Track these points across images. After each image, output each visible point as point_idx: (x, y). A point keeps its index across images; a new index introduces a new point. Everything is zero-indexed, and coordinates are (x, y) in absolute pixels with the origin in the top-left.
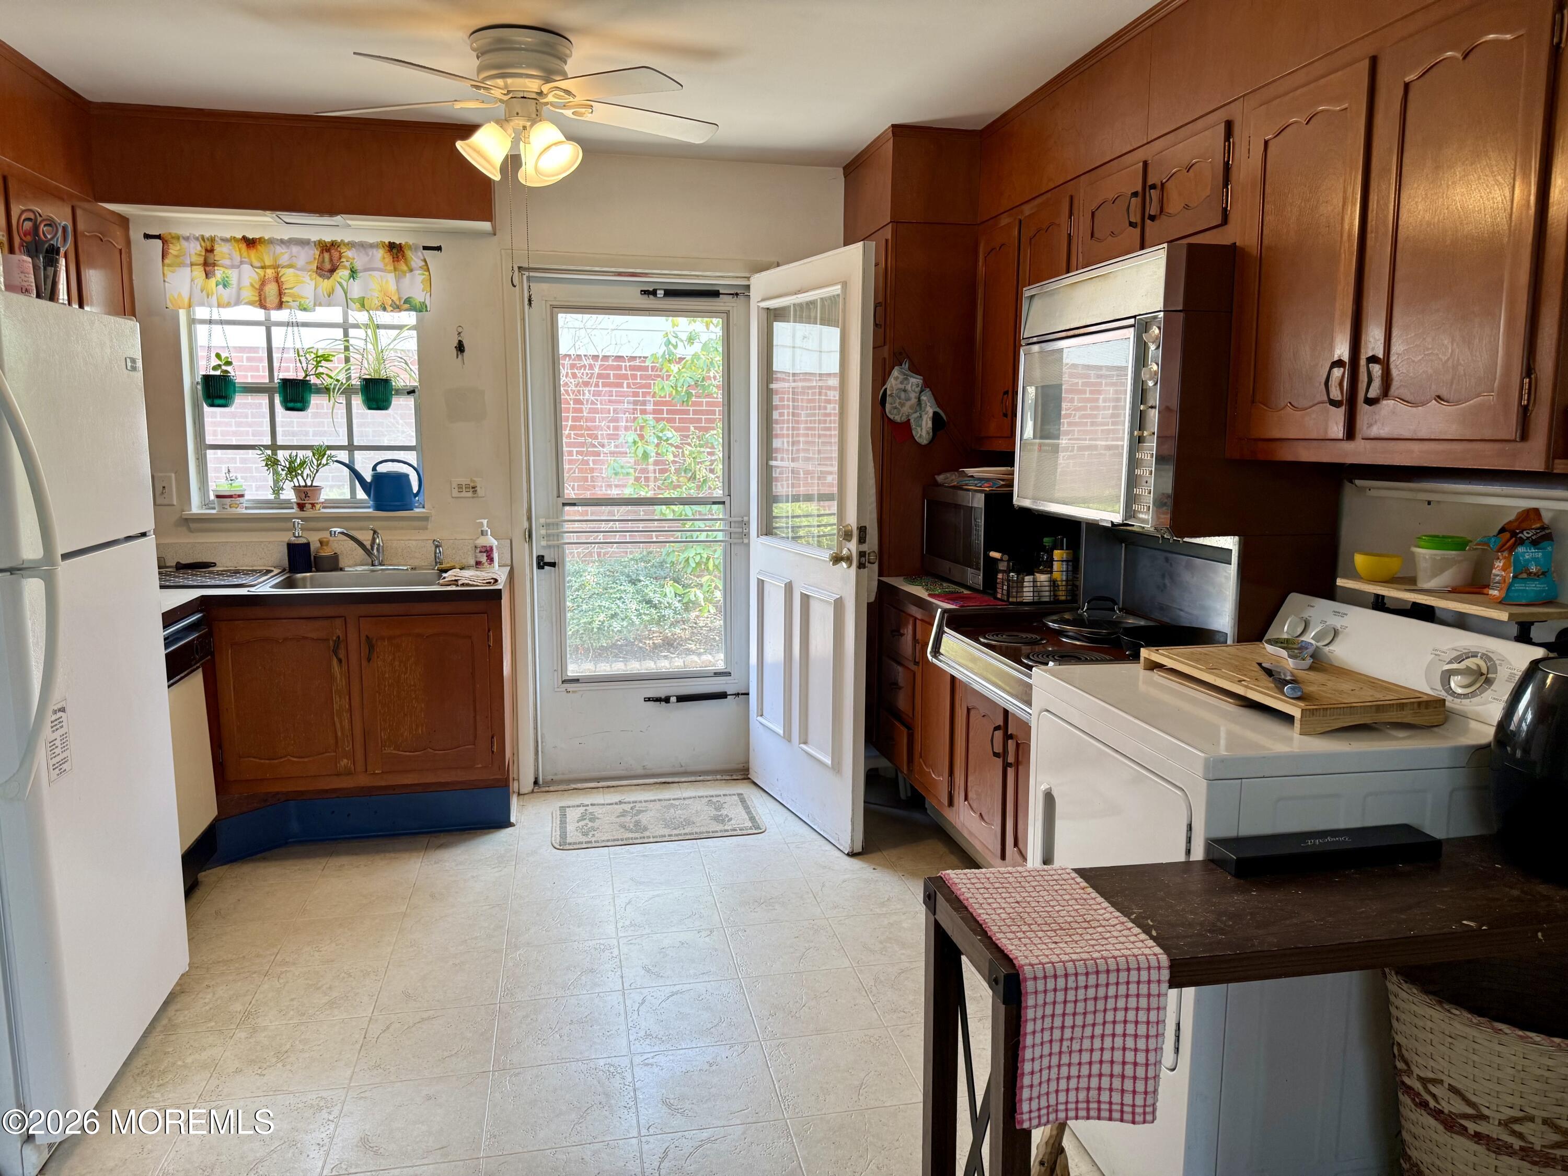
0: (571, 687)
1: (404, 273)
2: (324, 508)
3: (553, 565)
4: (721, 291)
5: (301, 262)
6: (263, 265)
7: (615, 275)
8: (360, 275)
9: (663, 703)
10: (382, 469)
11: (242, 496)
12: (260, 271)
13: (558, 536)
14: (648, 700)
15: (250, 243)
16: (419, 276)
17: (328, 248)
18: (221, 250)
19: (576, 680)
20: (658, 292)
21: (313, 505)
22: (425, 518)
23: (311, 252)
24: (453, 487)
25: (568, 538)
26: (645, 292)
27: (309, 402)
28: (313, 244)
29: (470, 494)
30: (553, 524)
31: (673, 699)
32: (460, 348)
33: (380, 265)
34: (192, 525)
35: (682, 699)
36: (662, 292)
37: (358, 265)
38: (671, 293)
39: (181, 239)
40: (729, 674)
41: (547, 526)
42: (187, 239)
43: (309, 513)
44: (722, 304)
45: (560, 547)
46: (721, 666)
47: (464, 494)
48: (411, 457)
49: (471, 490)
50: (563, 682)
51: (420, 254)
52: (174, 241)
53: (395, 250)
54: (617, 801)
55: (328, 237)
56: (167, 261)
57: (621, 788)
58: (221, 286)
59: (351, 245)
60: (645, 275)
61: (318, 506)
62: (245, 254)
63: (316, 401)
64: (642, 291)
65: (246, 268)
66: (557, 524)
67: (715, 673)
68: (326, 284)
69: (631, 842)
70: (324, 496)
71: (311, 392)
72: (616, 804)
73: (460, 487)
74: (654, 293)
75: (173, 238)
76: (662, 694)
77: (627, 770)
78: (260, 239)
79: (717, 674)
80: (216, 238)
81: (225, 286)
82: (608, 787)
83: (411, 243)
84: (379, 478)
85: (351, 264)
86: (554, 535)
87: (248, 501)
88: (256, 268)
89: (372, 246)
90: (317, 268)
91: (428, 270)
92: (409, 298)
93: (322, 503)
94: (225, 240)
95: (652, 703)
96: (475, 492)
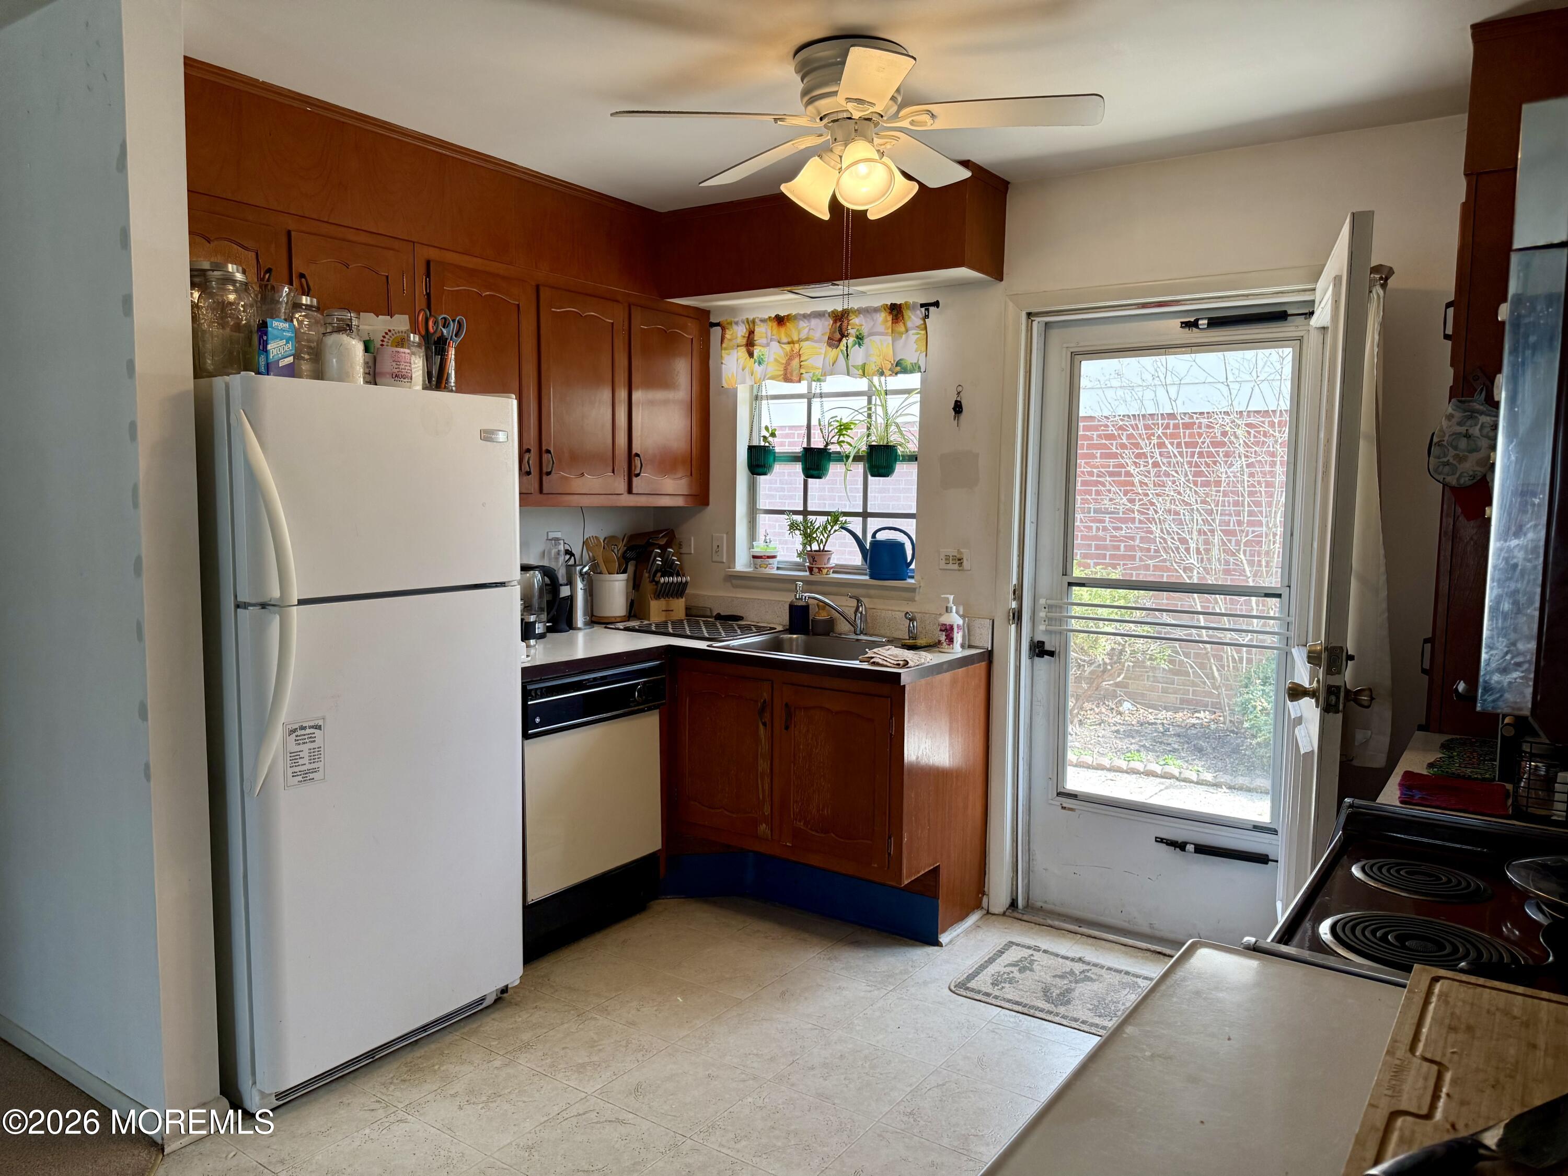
0: (1068, 803)
1: (901, 334)
2: (834, 572)
3: (1051, 654)
4: (1290, 312)
5: (817, 335)
6: (790, 340)
7: (1139, 308)
8: (865, 341)
9: (1178, 849)
10: (881, 536)
11: (774, 557)
12: (788, 348)
13: (1061, 621)
14: (1160, 840)
15: (780, 320)
16: (914, 336)
17: (840, 318)
18: (761, 331)
19: (1073, 796)
20: (1200, 322)
21: (820, 569)
22: (912, 590)
23: (827, 323)
24: (941, 557)
25: (1075, 624)
26: (1187, 325)
27: (827, 470)
28: (827, 315)
29: (956, 567)
30: (1056, 606)
31: (1190, 848)
32: (958, 408)
33: (881, 328)
34: (734, 582)
35: (1201, 849)
36: (1206, 322)
37: (865, 331)
38: (1217, 322)
39: (733, 324)
40: (1274, 832)
41: (1049, 607)
42: (737, 323)
43: (817, 577)
44: (1293, 329)
45: (1063, 635)
46: (1264, 817)
47: (951, 566)
48: (910, 526)
49: (958, 562)
50: (1059, 794)
51: (918, 312)
52: (729, 326)
53: (896, 311)
54: (1078, 956)
55: (838, 306)
56: (724, 345)
57: (1104, 942)
58: (757, 364)
59: (859, 311)
60: (1177, 303)
61: (825, 571)
62: (775, 332)
63: (835, 469)
64: (1182, 323)
65: (774, 344)
66: (1061, 607)
67: (1255, 827)
68: (833, 353)
69: (1032, 1012)
70: (834, 561)
71: (830, 460)
72: (1073, 960)
73: (947, 558)
74: (1194, 324)
75: (728, 324)
76: (1179, 837)
77: (1129, 922)
78: (788, 316)
79: (1258, 828)
80: (757, 320)
81: (760, 363)
82: (1089, 936)
83: (911, 301)
84: (876, 544)
85: (858, 330)
86: (1056, 619)
87: (779, 562)
88: (783, 344)
89: (876, 310)
90: (829, 338)
91: (926, 328)
92: (901, 360)
93: (832, 568)
94: (763, 321)
95: (1164, 846)
96: (961, 564)
